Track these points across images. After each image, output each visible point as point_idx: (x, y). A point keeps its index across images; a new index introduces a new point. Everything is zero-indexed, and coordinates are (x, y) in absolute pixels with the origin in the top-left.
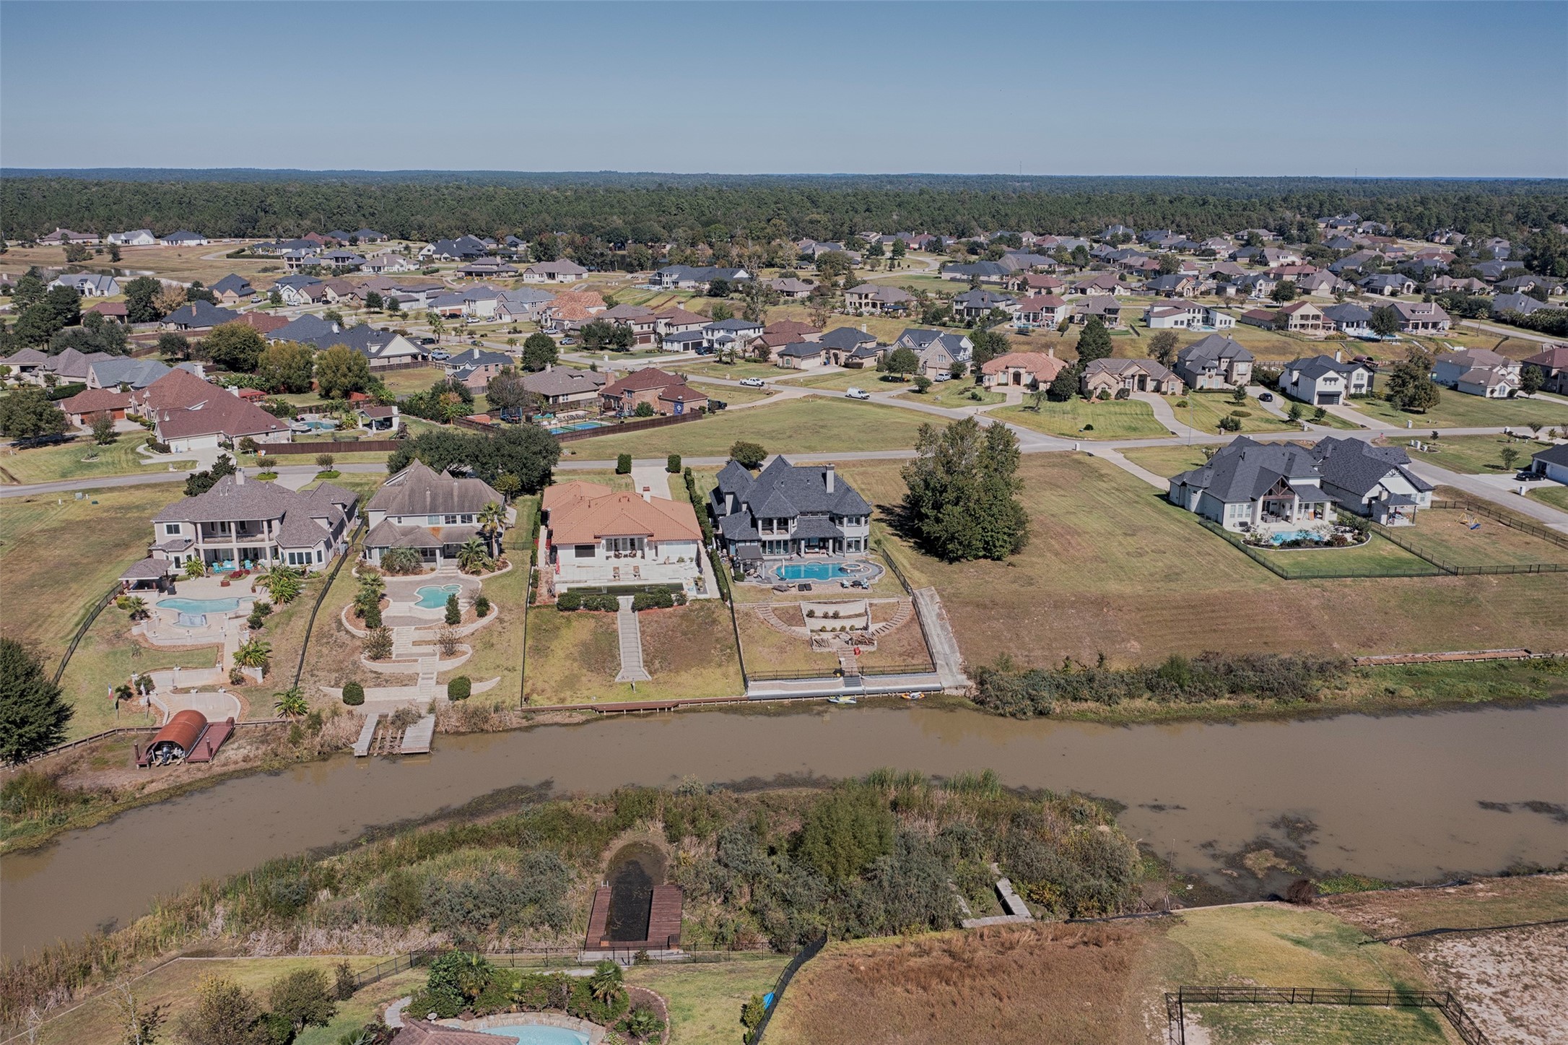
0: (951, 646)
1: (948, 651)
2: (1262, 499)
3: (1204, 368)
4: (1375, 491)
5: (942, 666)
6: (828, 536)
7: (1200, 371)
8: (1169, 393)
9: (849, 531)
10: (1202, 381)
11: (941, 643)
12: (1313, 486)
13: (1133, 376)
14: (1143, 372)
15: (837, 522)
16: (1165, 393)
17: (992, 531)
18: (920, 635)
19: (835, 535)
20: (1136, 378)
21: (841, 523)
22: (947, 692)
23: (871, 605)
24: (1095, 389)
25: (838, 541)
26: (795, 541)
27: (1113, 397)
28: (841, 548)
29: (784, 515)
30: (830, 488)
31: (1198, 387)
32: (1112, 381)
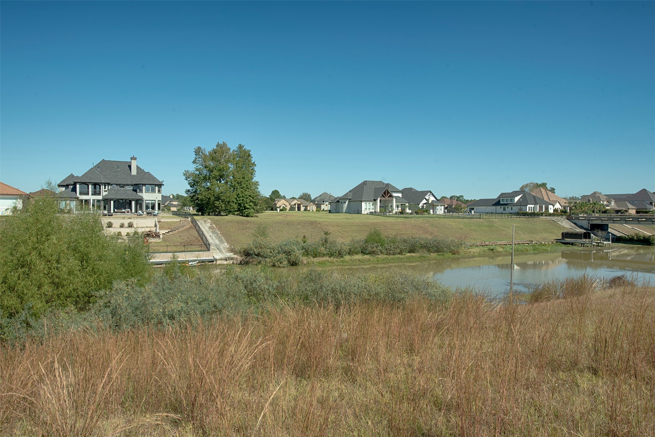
0: (221, 241)
1: (217, 242)
2: (379, 199)
3: (323, 202)
4: (424, 201)
5: (214, 249)
6: (131, 198)
7: (322, 203)
8: (311, 210)
9: (147, 196)
10: (323, 207)
11: (213, 240)
12: (399, 197)
13: (295, 204)
14: (300, 203)
15: (138, 190)
16: (309, 211)
17: (243, 197)
18: (196, 234)
19: (137, 198)
20: (296, 205)
21: (141, 191)
22: (218, 262)
23: (159, 222)
24: (280, 207)
25: (139, 202)
26: (106, 201)
27: (288, 210)
28: (141, 208)
29: (97, 181)
30: (134, 172)
31: (322, 209)
32: (287, 204)
